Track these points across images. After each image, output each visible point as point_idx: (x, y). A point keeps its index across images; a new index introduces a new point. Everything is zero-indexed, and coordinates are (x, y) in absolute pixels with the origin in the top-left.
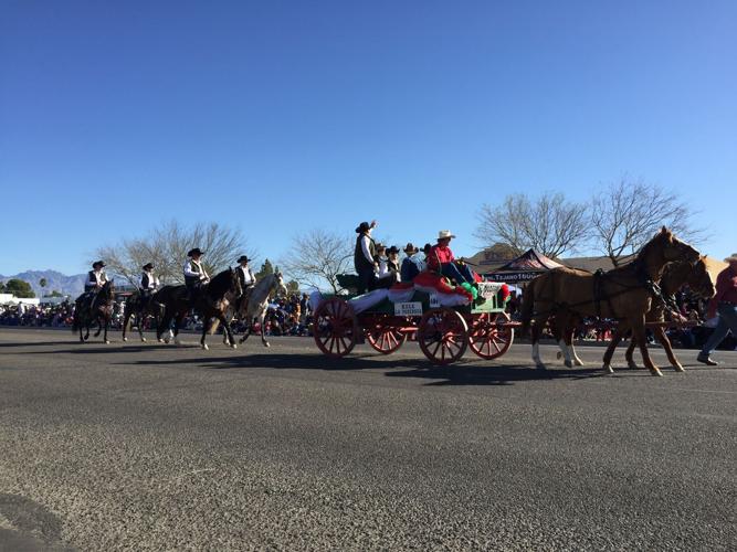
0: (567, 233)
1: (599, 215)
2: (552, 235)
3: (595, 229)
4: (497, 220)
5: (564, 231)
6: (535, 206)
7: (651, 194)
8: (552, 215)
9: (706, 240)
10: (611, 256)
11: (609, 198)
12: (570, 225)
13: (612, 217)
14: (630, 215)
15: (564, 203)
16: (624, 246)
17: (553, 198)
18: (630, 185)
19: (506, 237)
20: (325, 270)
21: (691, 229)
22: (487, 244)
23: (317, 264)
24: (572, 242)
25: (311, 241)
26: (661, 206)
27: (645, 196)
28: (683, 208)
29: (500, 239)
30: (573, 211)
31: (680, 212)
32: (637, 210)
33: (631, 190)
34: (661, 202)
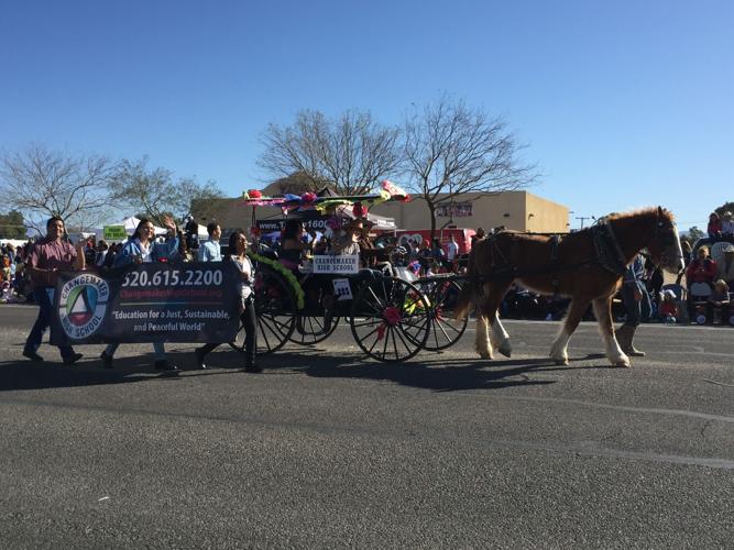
0: (376, 165)
1: (414, 145)
2: (357, 167)
3: (408, 162)
4: (286, 145)
5: (372, 162)
6: (334, 130)
7: (474, 121)
8: (358, 141)
9: (531, 180)
10: (427, 196)
11: (425, 122)
12: (380, 156)
13: (429, 148)
14: (450, 147)
15: (371, 127)
16: (442, 185)
17: (357, 118)
18: (449, 109)
19: (300, 167)
20: (49, 205)
21: (516, 167)
22: (275, 176)
23: (37, 196)
24: (380, 178)
25: (28, 162)
26: (484, 137)
27: (466, 123)
28: (507, 140)
29: (293, 170)
30: (383, 138)
31: (505, 145)
32: (458, 142)
33: (451, 114)
34: (484, 133)
